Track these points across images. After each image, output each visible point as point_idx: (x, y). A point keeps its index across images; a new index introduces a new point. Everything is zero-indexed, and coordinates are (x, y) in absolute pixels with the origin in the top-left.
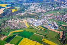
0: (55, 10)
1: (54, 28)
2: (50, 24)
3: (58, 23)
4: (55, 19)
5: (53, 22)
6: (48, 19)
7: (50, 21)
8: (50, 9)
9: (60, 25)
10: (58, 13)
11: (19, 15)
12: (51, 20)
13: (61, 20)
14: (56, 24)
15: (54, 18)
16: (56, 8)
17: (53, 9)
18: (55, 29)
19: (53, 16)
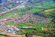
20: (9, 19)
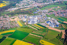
0: (55, 4)
1: (54, 26)
2: (49, 22)
3: (59, 19)
4: (55, 15)
5: (52, 19)
6: (47, 15)
7: (49, 18)
8: (48, 2)
9: (62, 22)
10: (58, 7)
11: (9, 11)
12: (50, 16)
13: (63, 16)
14: (56, 21)
15: (53, 14)
16: (55, 2)
17: (52, 2)
18: (56, 28)
19: (53, 11)
20: (51, 11)
